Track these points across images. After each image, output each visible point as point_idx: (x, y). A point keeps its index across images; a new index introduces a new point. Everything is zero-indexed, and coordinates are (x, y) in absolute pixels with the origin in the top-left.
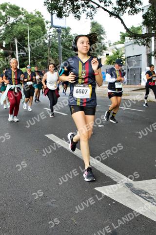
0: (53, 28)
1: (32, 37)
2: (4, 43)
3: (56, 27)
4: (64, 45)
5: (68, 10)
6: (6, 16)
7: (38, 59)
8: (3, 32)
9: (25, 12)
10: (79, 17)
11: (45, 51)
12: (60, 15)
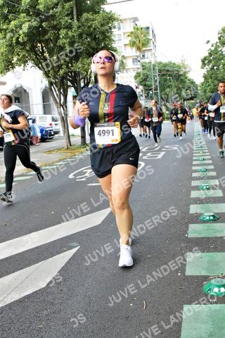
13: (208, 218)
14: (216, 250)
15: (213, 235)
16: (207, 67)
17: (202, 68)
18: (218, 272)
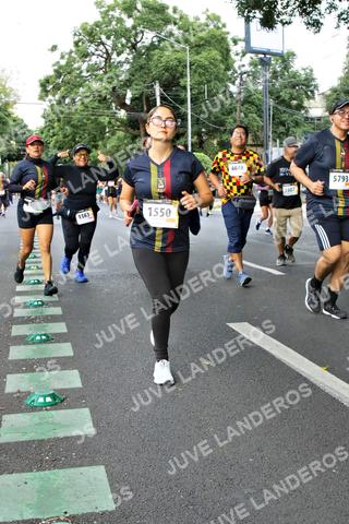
0: (249, 55)
1: (197, 78)
2: (129, 95)
3: (257, 52)
4: (278, 98)
5: (290, 8)
6: (134, 27)
7: (211, 133)
8: (127, 67)
9: (181, 18)
10: (317, 24)
11: (230, 112)
12: (268, 22)
13: (41, 400)
14: (55, 464)
15: (51, 435)
16: (50, 97)
17: (41, 98)
18: (57, 509)
